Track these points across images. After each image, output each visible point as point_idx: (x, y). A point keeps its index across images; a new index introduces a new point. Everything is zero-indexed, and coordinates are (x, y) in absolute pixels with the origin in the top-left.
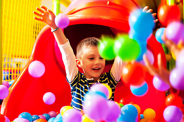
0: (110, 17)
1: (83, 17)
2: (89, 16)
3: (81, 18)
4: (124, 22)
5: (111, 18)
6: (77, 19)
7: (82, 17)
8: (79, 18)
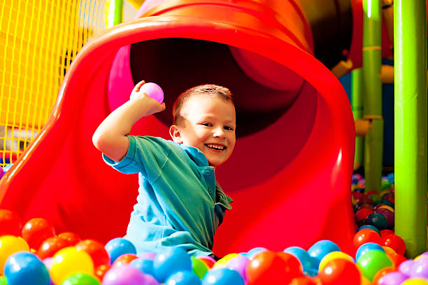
0: (234, 24)
1: (173, 23)
2: (185, 21)
3: (167, 25)
4: (264, 36)
5: (234, 26)
6: (159, 26)
7: (171, 23)
8: (165, 24)
